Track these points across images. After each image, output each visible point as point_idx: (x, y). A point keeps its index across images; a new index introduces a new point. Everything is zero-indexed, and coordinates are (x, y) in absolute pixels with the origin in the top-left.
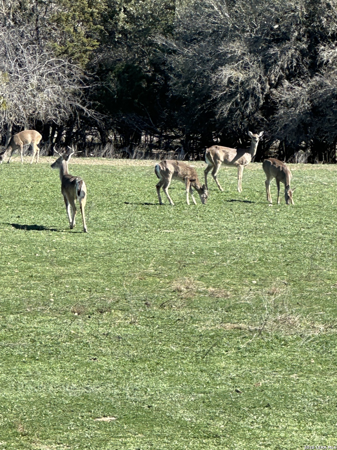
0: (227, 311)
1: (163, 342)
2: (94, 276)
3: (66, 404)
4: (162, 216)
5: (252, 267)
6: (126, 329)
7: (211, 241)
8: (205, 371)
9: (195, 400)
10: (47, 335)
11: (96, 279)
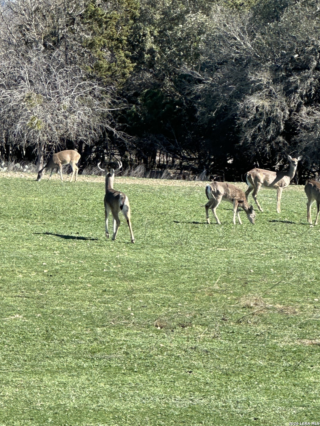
0: (300, 328)
1: (250, 357)
2: (164, 292)
3: (177, 415)
4: (212, 234)
5: (310, 285)
6: (211, 344)
7: (266, 260)
8: (298, 385)
9: (297, 413)
10: (138, 348)
11: (166, 294)
